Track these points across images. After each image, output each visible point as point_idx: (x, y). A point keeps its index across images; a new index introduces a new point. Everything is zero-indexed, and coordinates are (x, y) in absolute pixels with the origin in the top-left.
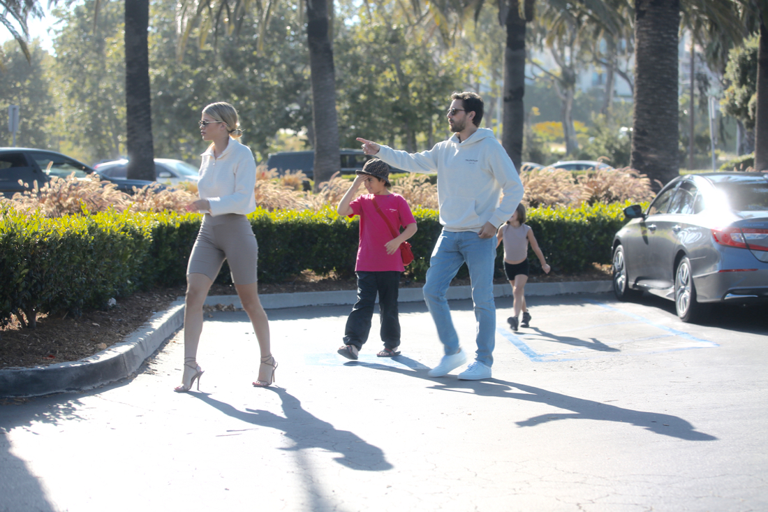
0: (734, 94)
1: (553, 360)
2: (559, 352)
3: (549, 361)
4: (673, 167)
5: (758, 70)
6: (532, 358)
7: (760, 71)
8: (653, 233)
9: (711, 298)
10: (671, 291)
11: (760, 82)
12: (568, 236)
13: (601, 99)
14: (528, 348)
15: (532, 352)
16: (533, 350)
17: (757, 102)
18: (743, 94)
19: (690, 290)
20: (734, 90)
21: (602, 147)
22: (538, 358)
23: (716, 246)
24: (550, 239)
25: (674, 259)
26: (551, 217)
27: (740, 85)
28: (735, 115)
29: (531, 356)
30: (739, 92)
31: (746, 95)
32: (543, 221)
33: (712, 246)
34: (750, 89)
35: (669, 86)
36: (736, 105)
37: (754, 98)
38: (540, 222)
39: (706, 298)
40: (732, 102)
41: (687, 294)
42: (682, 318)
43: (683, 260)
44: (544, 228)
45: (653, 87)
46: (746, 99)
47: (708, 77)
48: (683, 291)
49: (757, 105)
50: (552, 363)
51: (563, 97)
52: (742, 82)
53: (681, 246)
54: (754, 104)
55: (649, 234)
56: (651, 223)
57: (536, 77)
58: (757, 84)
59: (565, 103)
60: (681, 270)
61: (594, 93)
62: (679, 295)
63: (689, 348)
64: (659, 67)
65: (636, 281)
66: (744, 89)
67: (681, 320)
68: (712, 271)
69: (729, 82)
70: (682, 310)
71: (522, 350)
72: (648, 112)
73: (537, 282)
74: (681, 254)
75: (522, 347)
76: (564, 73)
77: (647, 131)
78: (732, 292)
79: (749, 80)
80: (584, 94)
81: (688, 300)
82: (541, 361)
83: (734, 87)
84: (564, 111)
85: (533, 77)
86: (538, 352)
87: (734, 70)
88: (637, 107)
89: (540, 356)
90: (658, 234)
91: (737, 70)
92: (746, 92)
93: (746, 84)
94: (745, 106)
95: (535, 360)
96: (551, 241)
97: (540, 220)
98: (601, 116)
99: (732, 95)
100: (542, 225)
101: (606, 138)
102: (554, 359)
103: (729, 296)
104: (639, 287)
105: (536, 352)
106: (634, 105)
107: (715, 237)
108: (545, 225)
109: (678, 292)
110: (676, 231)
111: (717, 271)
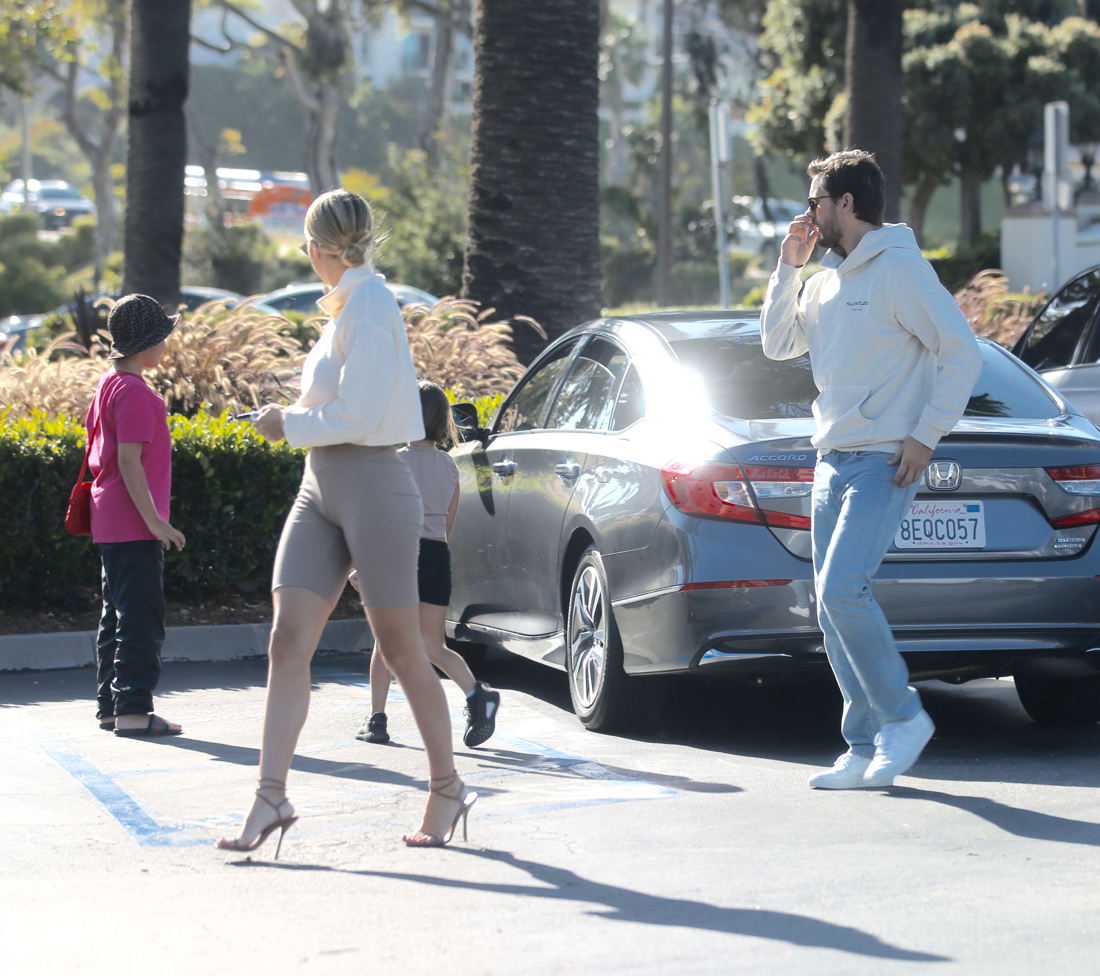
0: (788, 93)
1: (201, 842)
2: (222, 818)
3: (191, 843)
4: (583, 299)
5: (852, 23)
6: (143, 837)
7: (858, 27)
8: (507, 483)
9: (662, 661)
10: (557, 642)
11: (856, 58)
12: (278, 492)
13: (422, 107)
14: (136, 809)
15: (147, 820)
16: (151, 815)
17: (848, 115)
18: (813, 92)
19: (604, 639)
20: (785, 81)
21: (420, 243)
22: (159, 836)
23: (674, 519)
24: (226, 501)
25: (562, 555)
26: (229, 441)
27: (804, 67)
28: (790, 152)
29: (142, 831)
30: (803, 86)
31: (821, 95)
32: (205, 450)
33: (663, 515)
34: (832, 77)
35: (571, 71)
36: (789, 122)
37: (841, 104)
38: (198, 455)
39: (648, 662)
40: (781, 112)
41: (598, 653)
42: (584, 720)
43: (585, 559)
44: (211, 473)
45: (527, 74)
46: (820, 107)
47: (719, 45)
48: (587, 644)
49: (846, 123)
50: (197, 850)
51: (310, 103)
52: (811, 57)
53: (581, 517)
54: (839, 121)
55: (498, 485)
56: (502, 455)
57: (235, 45)
58: (849, 63)
59: (315, 117)
60: (581, 584)
61: (405, 89)
62: (578, 655)
63: (588, 803)
64: (544, 18)
65: (465, 618)
66: (815, 78)
67: (582, 726)
68: (664, 584)
69: (776, 59)
70: (585, 699)
71: (118, 814)
72: (513, 144)
73: (190, 623)
74: (580, 541)
75: (118, 805)
76: (313, 35)
77: (510, 198)
78: (720, 645)
79: (829, 53)
80: (377, 93)
81: (600, 670)
82: (166, 843)
83: (787, 72)
84: (314, 142)
85: (226, 45)
86: (163, 820)
87: (789, 22)
88: (482, 131)
89: (167, 829)
90: (520, 484)
91: (797, 25)
92: (819, 85)
93: (823, 63)
94: (815, 123)
95: (151, 842)
96: (230, 509)
97: (197, 448)
98: (417, 156)
99: (780, 95)
100: (205, 464)
101: (429, 218)
102: (204, 837)
103: (712, 657)
104: (475, 634)
105: (157, 819)
106: (475, 125)
107: (671, 491)
108: (212, 462)
109: (575, 647)
110: (571, 478)
111: (676, 589)
